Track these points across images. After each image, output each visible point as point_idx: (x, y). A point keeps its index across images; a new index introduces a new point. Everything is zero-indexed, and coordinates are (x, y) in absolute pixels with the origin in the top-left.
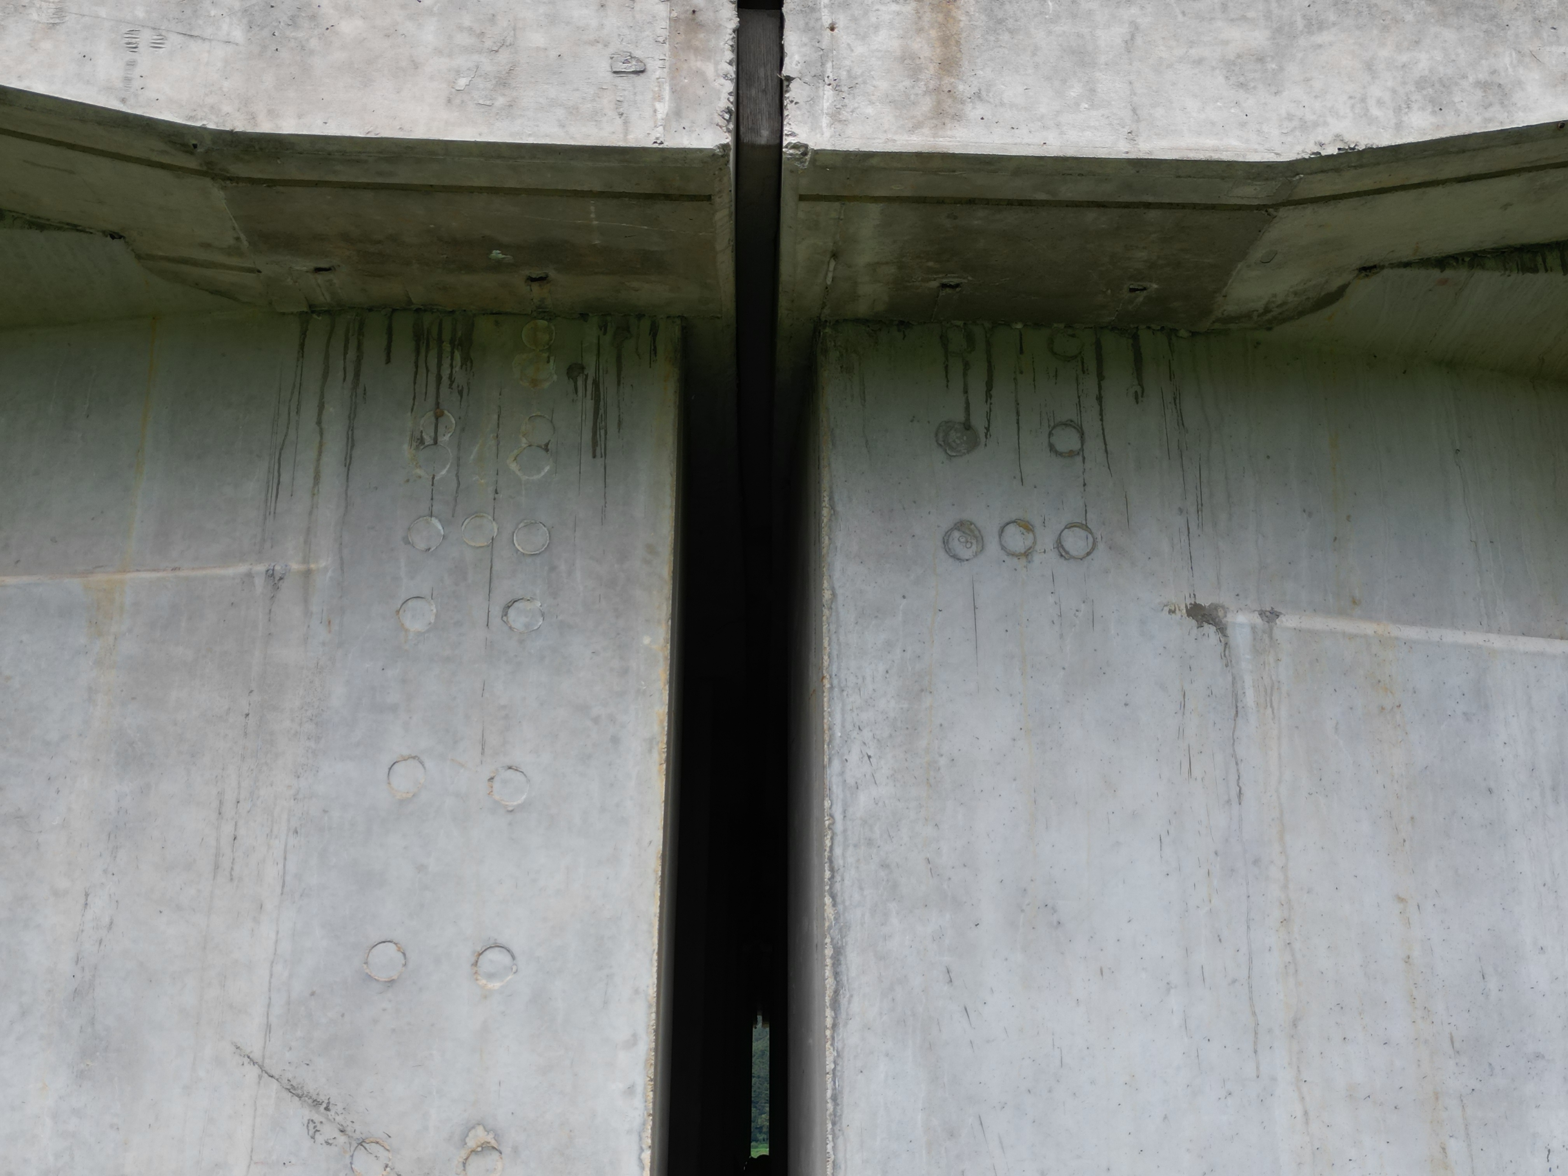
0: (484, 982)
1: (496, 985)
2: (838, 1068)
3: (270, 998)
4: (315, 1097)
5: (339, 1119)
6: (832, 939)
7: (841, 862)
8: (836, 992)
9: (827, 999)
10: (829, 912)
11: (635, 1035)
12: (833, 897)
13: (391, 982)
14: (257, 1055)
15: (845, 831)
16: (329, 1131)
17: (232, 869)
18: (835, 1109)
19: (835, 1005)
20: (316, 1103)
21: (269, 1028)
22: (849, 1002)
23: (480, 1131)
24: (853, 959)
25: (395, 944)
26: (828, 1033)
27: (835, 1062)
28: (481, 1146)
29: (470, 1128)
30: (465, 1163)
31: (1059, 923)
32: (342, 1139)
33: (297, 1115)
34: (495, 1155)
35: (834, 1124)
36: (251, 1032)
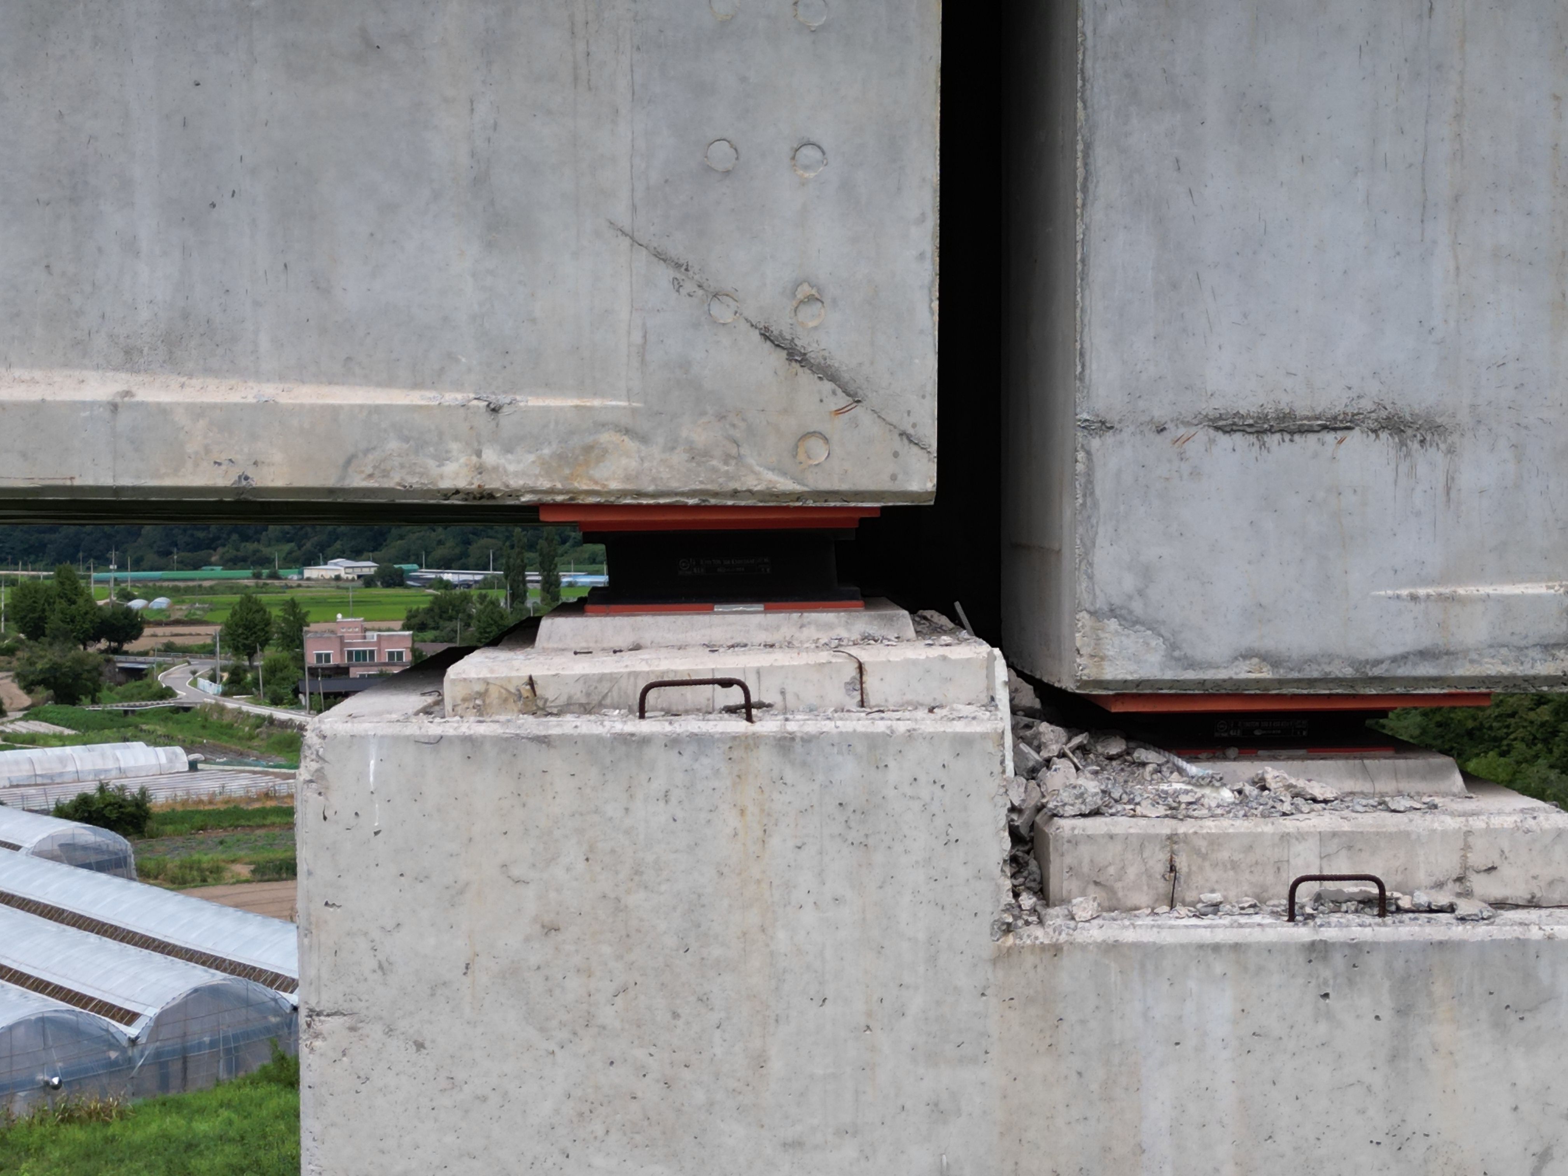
0: (800, 172)
1: (811, 175)
2: (1086, 238)
3: (633, 185)
4: (676, 261)
5: (696, 277)
6: (1083, 137)
7: (1091, 73)
8: (1086, 179)
9: (1078, 186)
10: (1081, 114)
11: (923, 214)
12: (1084, 102)
13: (727, 173)
14: (627, 229)
15: (1095, 46)
16: (689, 286)
17: (589, 80)
18: (1083, 269)
19: (1085, 189)
20: (678, 266)
21: (634, 208)
22: (1096, 187)
23: (806, 286)
24: (1100, 152)
25: (729, 142)
26: (1078, 211)
27: (1084, 234)
28: (808, 297)
29: (798, 285)
30: (796, 310)
31: (1270, 120)
32: (700, 292)
33: (664, 274)
34: (819, 305)
35: (1082, 280)
36: (621, 212)
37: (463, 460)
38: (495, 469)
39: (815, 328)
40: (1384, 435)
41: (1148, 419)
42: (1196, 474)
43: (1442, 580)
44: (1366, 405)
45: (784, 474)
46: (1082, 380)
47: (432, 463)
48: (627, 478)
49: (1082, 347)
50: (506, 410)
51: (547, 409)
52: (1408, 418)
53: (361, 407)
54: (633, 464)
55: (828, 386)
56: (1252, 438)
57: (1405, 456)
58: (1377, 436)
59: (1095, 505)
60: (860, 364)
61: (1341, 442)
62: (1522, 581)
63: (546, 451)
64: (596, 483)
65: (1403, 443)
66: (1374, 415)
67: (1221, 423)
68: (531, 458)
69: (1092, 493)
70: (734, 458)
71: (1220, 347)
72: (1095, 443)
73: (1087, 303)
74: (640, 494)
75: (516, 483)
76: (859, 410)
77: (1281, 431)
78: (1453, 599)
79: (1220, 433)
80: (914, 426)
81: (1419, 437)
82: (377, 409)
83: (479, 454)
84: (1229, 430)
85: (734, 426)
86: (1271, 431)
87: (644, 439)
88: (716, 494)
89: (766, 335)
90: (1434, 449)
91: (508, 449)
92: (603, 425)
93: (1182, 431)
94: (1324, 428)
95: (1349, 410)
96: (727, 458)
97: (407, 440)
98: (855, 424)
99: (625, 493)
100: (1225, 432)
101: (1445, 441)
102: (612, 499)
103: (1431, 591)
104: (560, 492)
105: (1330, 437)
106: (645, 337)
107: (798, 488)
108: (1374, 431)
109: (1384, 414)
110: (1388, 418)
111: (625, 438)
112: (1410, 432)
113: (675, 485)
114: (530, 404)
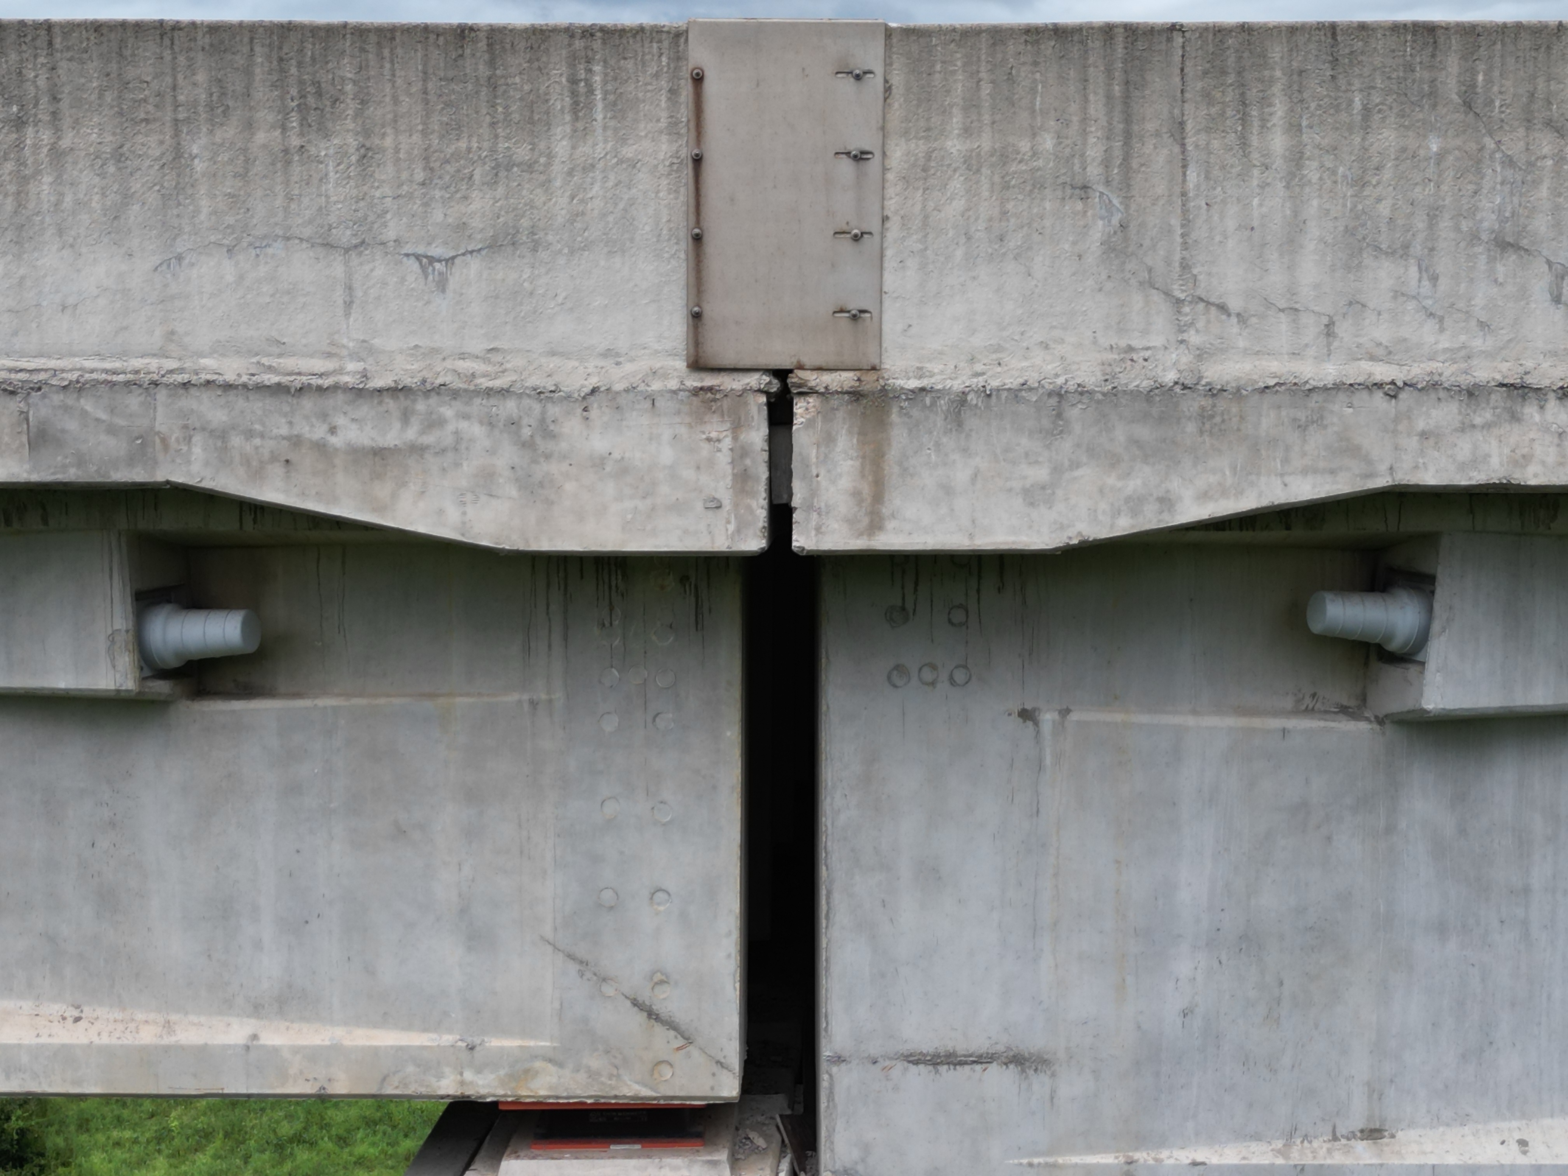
0: (655, 907)
1: (662, 908)
3: (555, 915)
4: (580, 959)
5: (593, 969)
8: (828, 912)
9: (824, 914)
10: (825, 873)
11: (730, 931)
12: (827, 866)
13: (611, 908)
14: (551, 940)
15: (833, 834)
16: (588, 974)
17: (529, 854)
20: (581, 962)
21: (556, 929)
23: (659, 974)
24: (836, 897)
25: (612, 889)
26: (824, 930)
28: (660, 981)
29: (653, 973)
30: (653, 989)
31: (940, 878)
32: (595, 978)
33: (573, 968)
34: (666, 985)
35: (826, 972)
36: (547, 930)
37: (452, 1077)
38: (471, 1083)
39: (664, 999)
40: (1011, 1066)
41: (866, 1055)
42: (896, 1088)
43: (1050, 1152)
44: (1000, 1048)
45: (645, 1085)
46: (826, 1029)
47: (433, 1080)
48: (551, 1088)
49: (826, 1011)
50: (478, 1049)
51: (502, 1048)
52: (1026, 1055)
53: (392, 1047)
54: (554, 1080)
55: (672, 1033)
56: (931, 1068)
57: (1025, 1079)
58: (1007, 1067)
59: (835, 1107)
60: (692, 1021)
61: (985, 1070)
62: (1099, 1153)
63: (502, 1072)
64: (532, 1091)
65: (1023, 1071)
66: (1005, 1054)
67: (911, 1059)
68: (493, 1076)
69: (833, 1100)
70: (614, 1076)
71: (911, 1012)
72: (835, 1070)
73: (829, 985)
74: (558, 1097)
75: (483, 1091)
76: (691, 1048)
77: (948, 1064)
78: (1054, 1166)
79: (911, 1065)
80: (725, 1057)
81: (1034, 1068)
82: (401, 1048)
83: (461, 1074)
84: (916, 1063)
85: (615, 1057)
86: (942, 1063)
87: (560, 1065)
88: (604, 1097)
89: (635, 1003)
90: (1043, 1074)
91: (479, 1071)
92: (536, 1057)
93: (887, 1063)
94: (974, 1062)
95: (990, 1051)
96: (610, 1077)
97: (419, 1066)
98: (688, 1056)
99: (549, 1097)
100: (914, 1064)
101: (1050, 1069)
102: (541, 1100)
103: (1041, 1160)
104: (509, 1096)
105: (978, 1067)
106: (561, 1004)
107: (654, 1094)
108: (1006, 1064)
109: (1011, 1054)
110: (1014, 1056)
111: (549, 1065)
112: (1027, 1064)
113: (579, 1092)
114: (492, 1044)
